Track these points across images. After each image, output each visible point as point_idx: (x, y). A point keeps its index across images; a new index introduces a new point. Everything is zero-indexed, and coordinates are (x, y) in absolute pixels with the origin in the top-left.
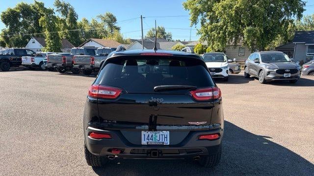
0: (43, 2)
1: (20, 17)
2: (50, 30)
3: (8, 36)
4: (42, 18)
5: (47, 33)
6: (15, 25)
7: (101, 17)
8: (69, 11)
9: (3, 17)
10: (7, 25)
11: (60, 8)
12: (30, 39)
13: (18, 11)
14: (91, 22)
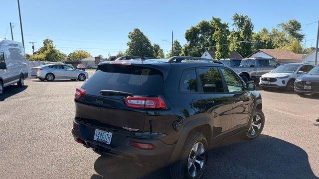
0: (220, 18)
1: (199, 33)
2: (221, 43)
3: (188, 50)
4: (216, 33)
5: (218, 46)
6: (194, 41)
7: (283, 25)
8: (245, 23)
9: (186, 34)
10: (188, 41)
11: (237, 21)
12: (204, 52)
13: (199, 28)
14: (270, 31)
